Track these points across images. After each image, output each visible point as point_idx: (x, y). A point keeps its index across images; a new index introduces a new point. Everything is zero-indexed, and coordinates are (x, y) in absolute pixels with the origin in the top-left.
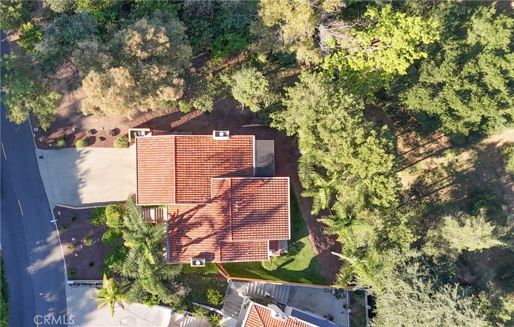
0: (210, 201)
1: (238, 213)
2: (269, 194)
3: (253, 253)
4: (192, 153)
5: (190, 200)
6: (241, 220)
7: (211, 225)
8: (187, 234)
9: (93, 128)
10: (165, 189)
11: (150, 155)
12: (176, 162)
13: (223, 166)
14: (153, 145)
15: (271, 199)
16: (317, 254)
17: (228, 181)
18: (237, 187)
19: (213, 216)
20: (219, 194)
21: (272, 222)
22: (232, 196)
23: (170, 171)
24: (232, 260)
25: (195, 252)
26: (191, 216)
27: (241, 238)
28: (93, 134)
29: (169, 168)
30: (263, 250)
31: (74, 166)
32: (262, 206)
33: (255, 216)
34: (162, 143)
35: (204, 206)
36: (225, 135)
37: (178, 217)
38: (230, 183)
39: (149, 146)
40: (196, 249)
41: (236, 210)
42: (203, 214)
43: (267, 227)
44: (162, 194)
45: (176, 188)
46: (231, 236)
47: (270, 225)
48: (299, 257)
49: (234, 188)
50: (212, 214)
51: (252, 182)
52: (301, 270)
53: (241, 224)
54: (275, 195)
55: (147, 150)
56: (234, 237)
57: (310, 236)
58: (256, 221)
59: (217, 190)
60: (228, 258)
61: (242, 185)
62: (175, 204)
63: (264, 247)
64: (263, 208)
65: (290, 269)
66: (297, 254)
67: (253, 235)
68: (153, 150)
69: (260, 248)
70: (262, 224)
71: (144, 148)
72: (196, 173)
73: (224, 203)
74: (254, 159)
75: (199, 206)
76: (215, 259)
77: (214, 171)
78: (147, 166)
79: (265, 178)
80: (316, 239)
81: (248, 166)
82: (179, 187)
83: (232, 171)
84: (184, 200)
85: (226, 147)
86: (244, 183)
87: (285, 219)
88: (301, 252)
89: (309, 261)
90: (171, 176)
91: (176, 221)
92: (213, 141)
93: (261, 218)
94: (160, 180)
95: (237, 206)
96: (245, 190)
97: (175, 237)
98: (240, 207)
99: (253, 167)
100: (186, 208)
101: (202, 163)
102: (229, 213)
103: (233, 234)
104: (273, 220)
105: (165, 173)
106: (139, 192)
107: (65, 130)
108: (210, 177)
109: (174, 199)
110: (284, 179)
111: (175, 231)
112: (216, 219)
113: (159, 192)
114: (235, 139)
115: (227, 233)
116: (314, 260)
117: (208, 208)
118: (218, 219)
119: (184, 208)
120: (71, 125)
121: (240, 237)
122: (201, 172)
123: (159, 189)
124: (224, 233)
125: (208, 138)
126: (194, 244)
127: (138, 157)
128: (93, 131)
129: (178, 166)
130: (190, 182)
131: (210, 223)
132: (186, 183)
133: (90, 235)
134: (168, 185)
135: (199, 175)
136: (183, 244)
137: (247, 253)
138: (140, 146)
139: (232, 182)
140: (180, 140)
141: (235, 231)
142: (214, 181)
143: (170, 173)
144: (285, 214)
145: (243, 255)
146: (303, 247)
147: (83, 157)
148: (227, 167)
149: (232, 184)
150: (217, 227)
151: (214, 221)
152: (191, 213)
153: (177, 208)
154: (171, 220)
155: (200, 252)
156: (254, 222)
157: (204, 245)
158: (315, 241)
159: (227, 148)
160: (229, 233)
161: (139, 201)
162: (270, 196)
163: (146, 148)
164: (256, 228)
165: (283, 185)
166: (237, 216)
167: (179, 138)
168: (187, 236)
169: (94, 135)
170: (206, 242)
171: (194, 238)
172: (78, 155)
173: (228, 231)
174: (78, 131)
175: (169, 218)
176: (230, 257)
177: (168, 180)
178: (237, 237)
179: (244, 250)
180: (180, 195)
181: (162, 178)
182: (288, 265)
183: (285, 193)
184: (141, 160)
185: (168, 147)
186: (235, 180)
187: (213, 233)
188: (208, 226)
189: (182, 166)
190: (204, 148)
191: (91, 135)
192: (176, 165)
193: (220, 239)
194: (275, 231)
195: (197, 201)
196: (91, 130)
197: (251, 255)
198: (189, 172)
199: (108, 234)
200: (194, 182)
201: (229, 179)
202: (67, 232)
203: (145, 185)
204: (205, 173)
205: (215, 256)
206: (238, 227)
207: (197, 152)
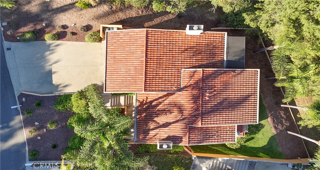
0: (180, 90)
1: (208, 100)
2: (239, 84)
3: (221, 136)
4: (164, 46)
5: (159, 89)
6: (211, 107)
7: (181, 111)
8: (156, 119)
9: (64, 24)
10: (134, 79)
11: (120, 47)
12: (146, 54)
13: (195, 58)
14: (124, 38)
15: (241, 88)
16: (275, 133)
17: (200, 71)
18: (208, 77)
19: (182, 104)
20: (189, 84)
21: (242, 109)
22: (203, 85)
23: (140, 61)
24: (200, 143)
25: (162, 135)
26: (160, 103)
27: (211, 124)
28: (64, 29)
29: (139, 59)
30: (231, 133)
31: (43, 58)
32: (233, 95)
33: (225, 103)
34: (133, 36)
35: (174, 94)
36: (199, 29)
37: (146, 103)
38: (201, 74)
39: (119, 39)
40: (164, 133)
41: (206, 98)
42: (172, 101)
43: (236, 113)
44: (131, 83)
45: (146, 77)
46: (200, 121)
47: (239, 111)
48: (259, 136)
49: (205, 78)
50: (182, 101)
51: (224, 73)
52: (260, 146)
53: (211, 111)
54: (245, 84)
55: (117, 43)
56: (204, 123)
57: (269, 119)
58: (226, 108)
59: (188, 79)
60: (196, 142)
61: (214, 76)
62: (143, 92)
63: (232, 130)
64: (234, 97)
65: (250, 145)
66: (257, 133)
67: (223, 121)
68: (123, 43)
69: (228, 132)
70: (232, 110)
71: (114, 41)
72: (167, 64)
73: (195, 92)
74: (225, 53)
75: (168, 94)
76: (183, 142)
77: (185, 63)
78: (117, 58)
79: (237, 69)
80: (274, 121)
81: (219, 59)
82: (148, 76)
83: (203, 63)
84: (153, 89)
85: (198, 41)
86: (216, 74)
87: (254, 106)
88: (261, 132)
89: (268, 139)
90: (141, 67)
91: (144, 107)
92: (185, 36)
93: (231, 105)
94: (129, 70)
95: (208, 95)
96: (217, 80)
97: (143, 122)
98: (210, 95)
99: (224, 60)
100: (155, 95)
101: (173, 56)
102: (199, 100)
103: (202, 119)
104: (242, 107)
105: (135, 64)
106: (107, 81)
107: (35, 25)
108: (181, 68)
109: (143, 88)
110: (255, 71)
111: (143, 116)
112: (186, 106)
113: (128, 81)
114: (207, 35)
115: (196, 119)
116: (272, 139)
117: (177, 96)
118: (188, 105)
119: (152, 95)
120: (42, 21)
121: (209, 123)
122: (172, 63)
123: (128, 79)
124: (194, 119)
125: (180, 33)
126: (161, 128)
127: (108, 50)
128: (64, 27)
129: (148, 57)
130: (160, 72)
131: (180, 110)
132: (156, 73)
133: (54, 119)
134: (137, 74)
135: (170, 66)
136: (151, 128)
137: (215, 137)
138: (110, 39)
139: (203, 72)
140: (152, 33)
141: (205, 117)
142: (185, 73)
143: (140, 64)
144: (254, 102)
145: (211, 139)
146: (263, 128)
147: (52, 50)
148: (199, 60)
149: (203, 75)
150: (186, 113)
151: (183, 108)
152: (160, 100)
153: (146, 96)
154: (139, 106)
155: (167, 135)
156: (223, 108)
157: (172, 129)
158: (274, 122)
159: (200, 42)
160: (199, 119)
161: (107, 89)
162: (241, 85)
163: (116, 41)
164: (226, 114)
165: (254, 76)
166: (207, 104)
167: (151, 31)
168: (155, 121)
169: (66, 30)
170: (174, 126)
171: (161, 123)
172: (48, 48)
173: (197, 117)
174: (47, 26)
175: (138, 104)
176: (197, 140)
177: (137, 70)
178: (206, 123)
179: (212, 133)
180: (149, 84)
181: (131, 68)
182: (248, 143)
183: (254, 83)
184: (110, 52)
185: (139, 40)
186: (206, 71)
187: (181, 118)
188: (177, 112)
189: (153, 58)
190: (176, 42)
191: (62, 30)
192: (146, 56)
193: (188, 124)
194: (244, 117)
195: (166, 89)
196: (62, 26)
197: (219, 138)
198: (160, 63)
199: (74, 119)
200: (164, 72)
201: (201, 69)
202: (31, 117)
203: (113, 74)
204: (176, 64)
205: (183, 140)
206: (208, 113)
207: (169, 45)
